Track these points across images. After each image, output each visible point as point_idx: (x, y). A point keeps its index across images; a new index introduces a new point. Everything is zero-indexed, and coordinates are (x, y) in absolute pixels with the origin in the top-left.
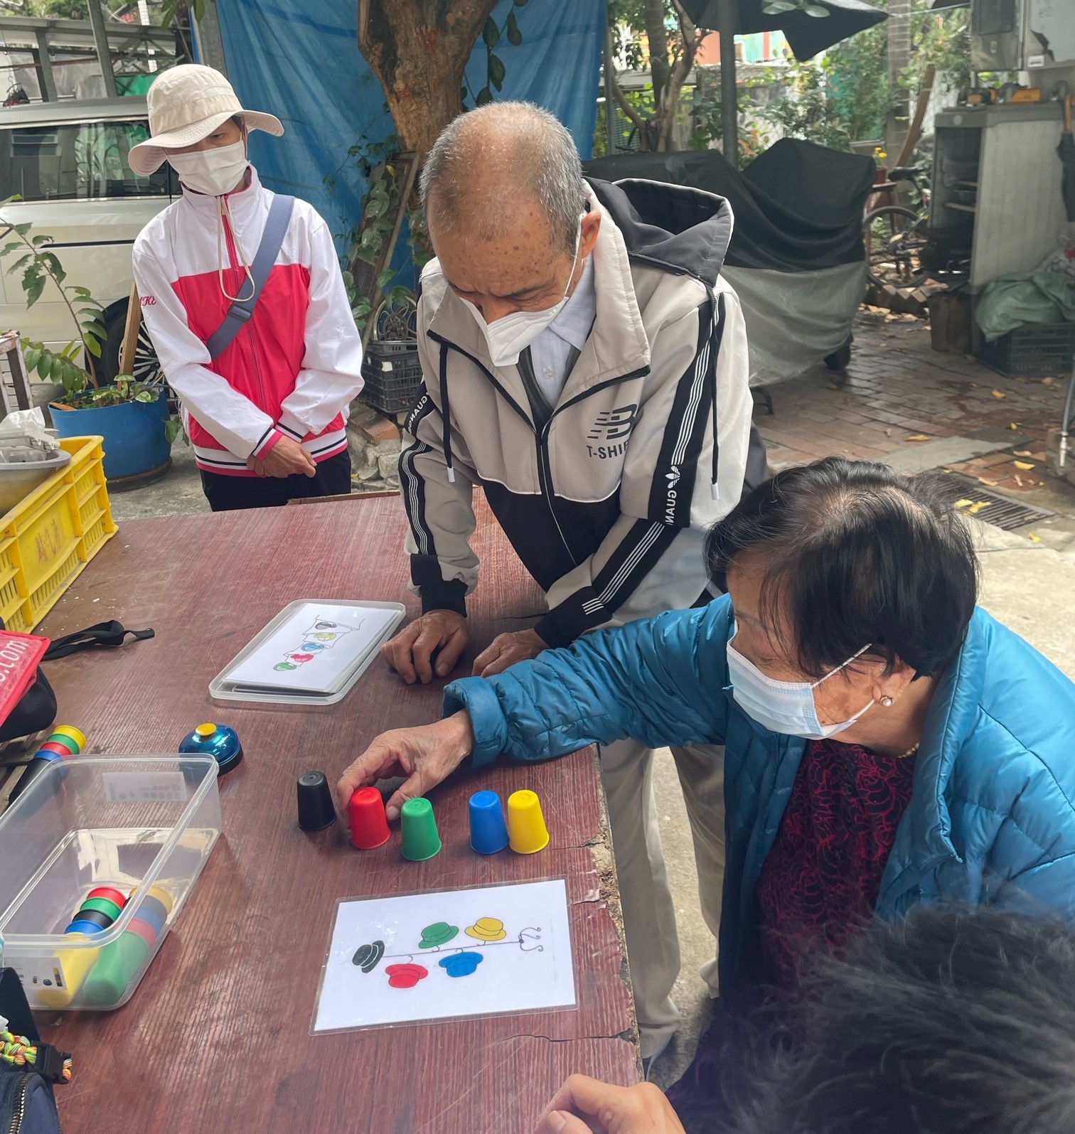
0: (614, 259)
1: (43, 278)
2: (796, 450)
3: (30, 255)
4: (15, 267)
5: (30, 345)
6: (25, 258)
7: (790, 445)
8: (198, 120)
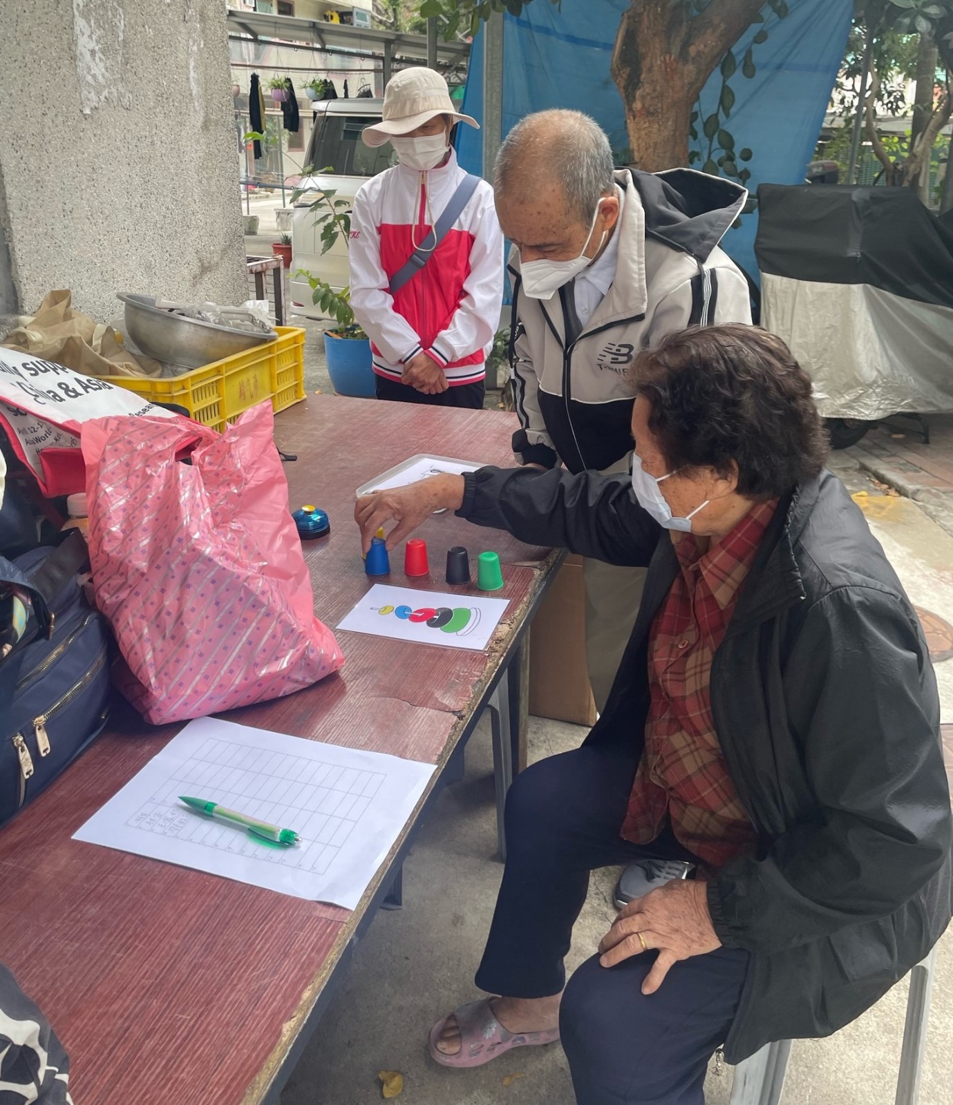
0: (634, 233)
1: (337, 233)
2: (937, 477)
3: (330, 215)
4: (318, 222)
5: (320, 284)
6: (326, 217)
7: (933, 472)
8: (414, 114)
